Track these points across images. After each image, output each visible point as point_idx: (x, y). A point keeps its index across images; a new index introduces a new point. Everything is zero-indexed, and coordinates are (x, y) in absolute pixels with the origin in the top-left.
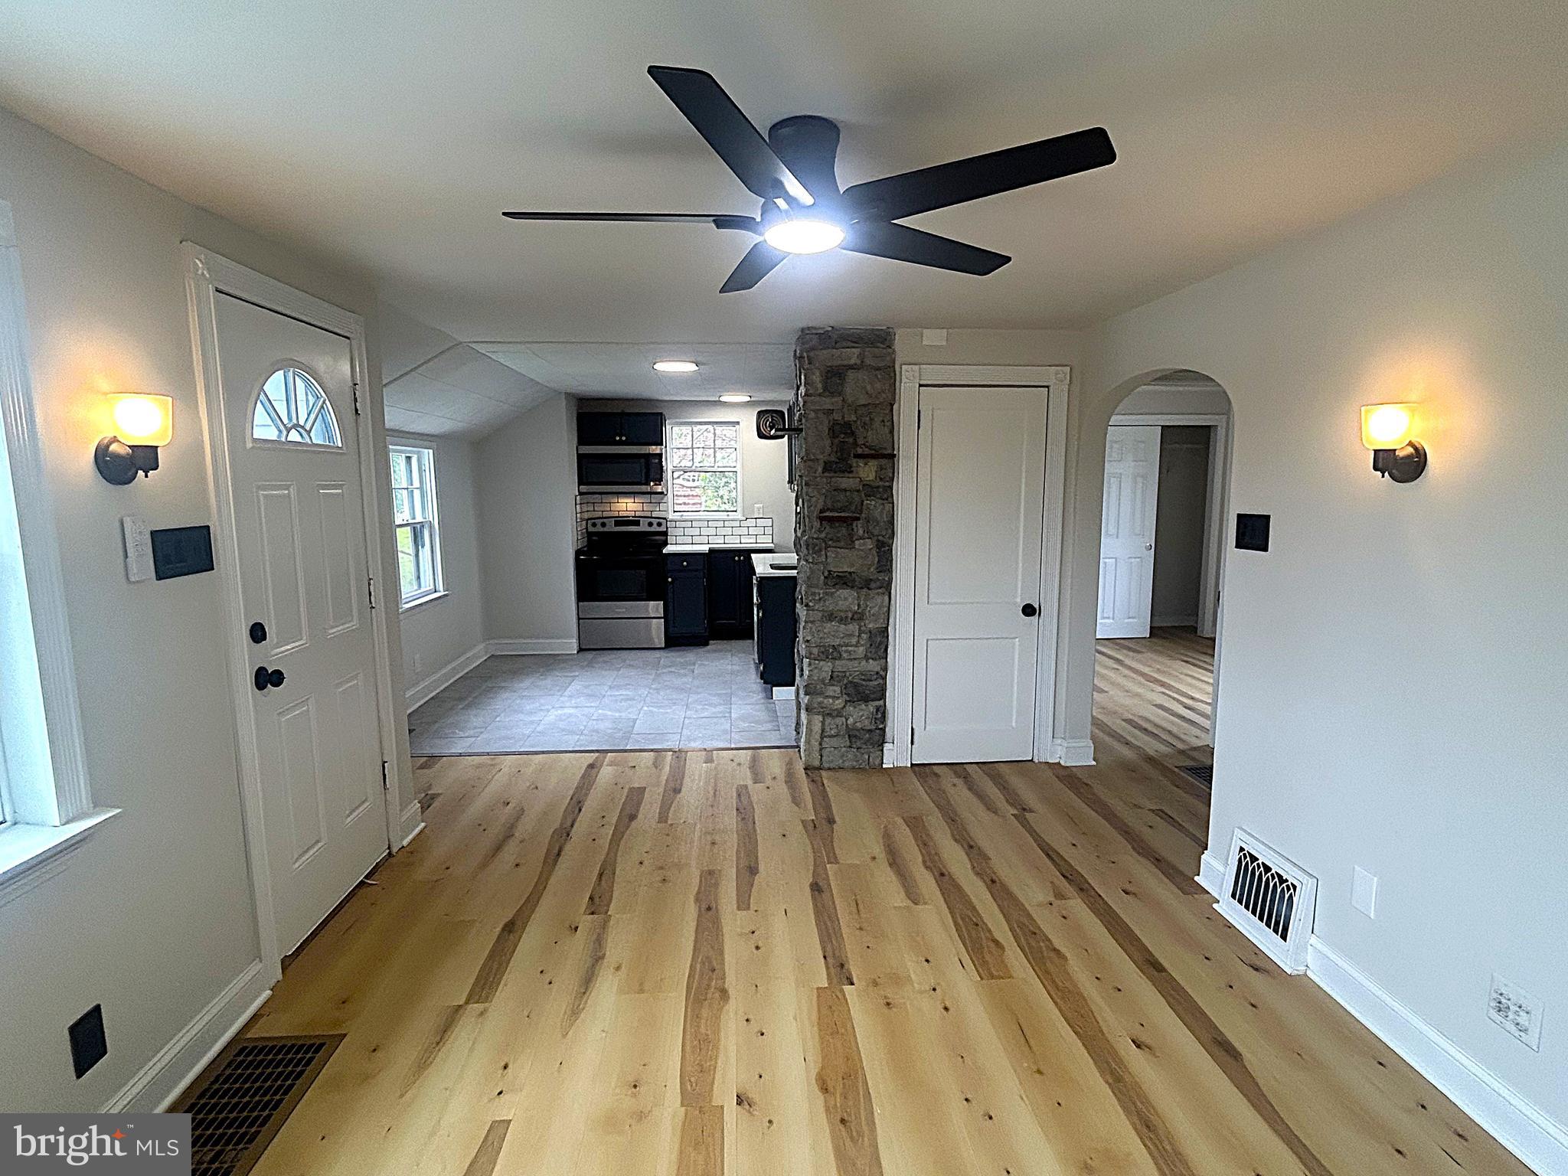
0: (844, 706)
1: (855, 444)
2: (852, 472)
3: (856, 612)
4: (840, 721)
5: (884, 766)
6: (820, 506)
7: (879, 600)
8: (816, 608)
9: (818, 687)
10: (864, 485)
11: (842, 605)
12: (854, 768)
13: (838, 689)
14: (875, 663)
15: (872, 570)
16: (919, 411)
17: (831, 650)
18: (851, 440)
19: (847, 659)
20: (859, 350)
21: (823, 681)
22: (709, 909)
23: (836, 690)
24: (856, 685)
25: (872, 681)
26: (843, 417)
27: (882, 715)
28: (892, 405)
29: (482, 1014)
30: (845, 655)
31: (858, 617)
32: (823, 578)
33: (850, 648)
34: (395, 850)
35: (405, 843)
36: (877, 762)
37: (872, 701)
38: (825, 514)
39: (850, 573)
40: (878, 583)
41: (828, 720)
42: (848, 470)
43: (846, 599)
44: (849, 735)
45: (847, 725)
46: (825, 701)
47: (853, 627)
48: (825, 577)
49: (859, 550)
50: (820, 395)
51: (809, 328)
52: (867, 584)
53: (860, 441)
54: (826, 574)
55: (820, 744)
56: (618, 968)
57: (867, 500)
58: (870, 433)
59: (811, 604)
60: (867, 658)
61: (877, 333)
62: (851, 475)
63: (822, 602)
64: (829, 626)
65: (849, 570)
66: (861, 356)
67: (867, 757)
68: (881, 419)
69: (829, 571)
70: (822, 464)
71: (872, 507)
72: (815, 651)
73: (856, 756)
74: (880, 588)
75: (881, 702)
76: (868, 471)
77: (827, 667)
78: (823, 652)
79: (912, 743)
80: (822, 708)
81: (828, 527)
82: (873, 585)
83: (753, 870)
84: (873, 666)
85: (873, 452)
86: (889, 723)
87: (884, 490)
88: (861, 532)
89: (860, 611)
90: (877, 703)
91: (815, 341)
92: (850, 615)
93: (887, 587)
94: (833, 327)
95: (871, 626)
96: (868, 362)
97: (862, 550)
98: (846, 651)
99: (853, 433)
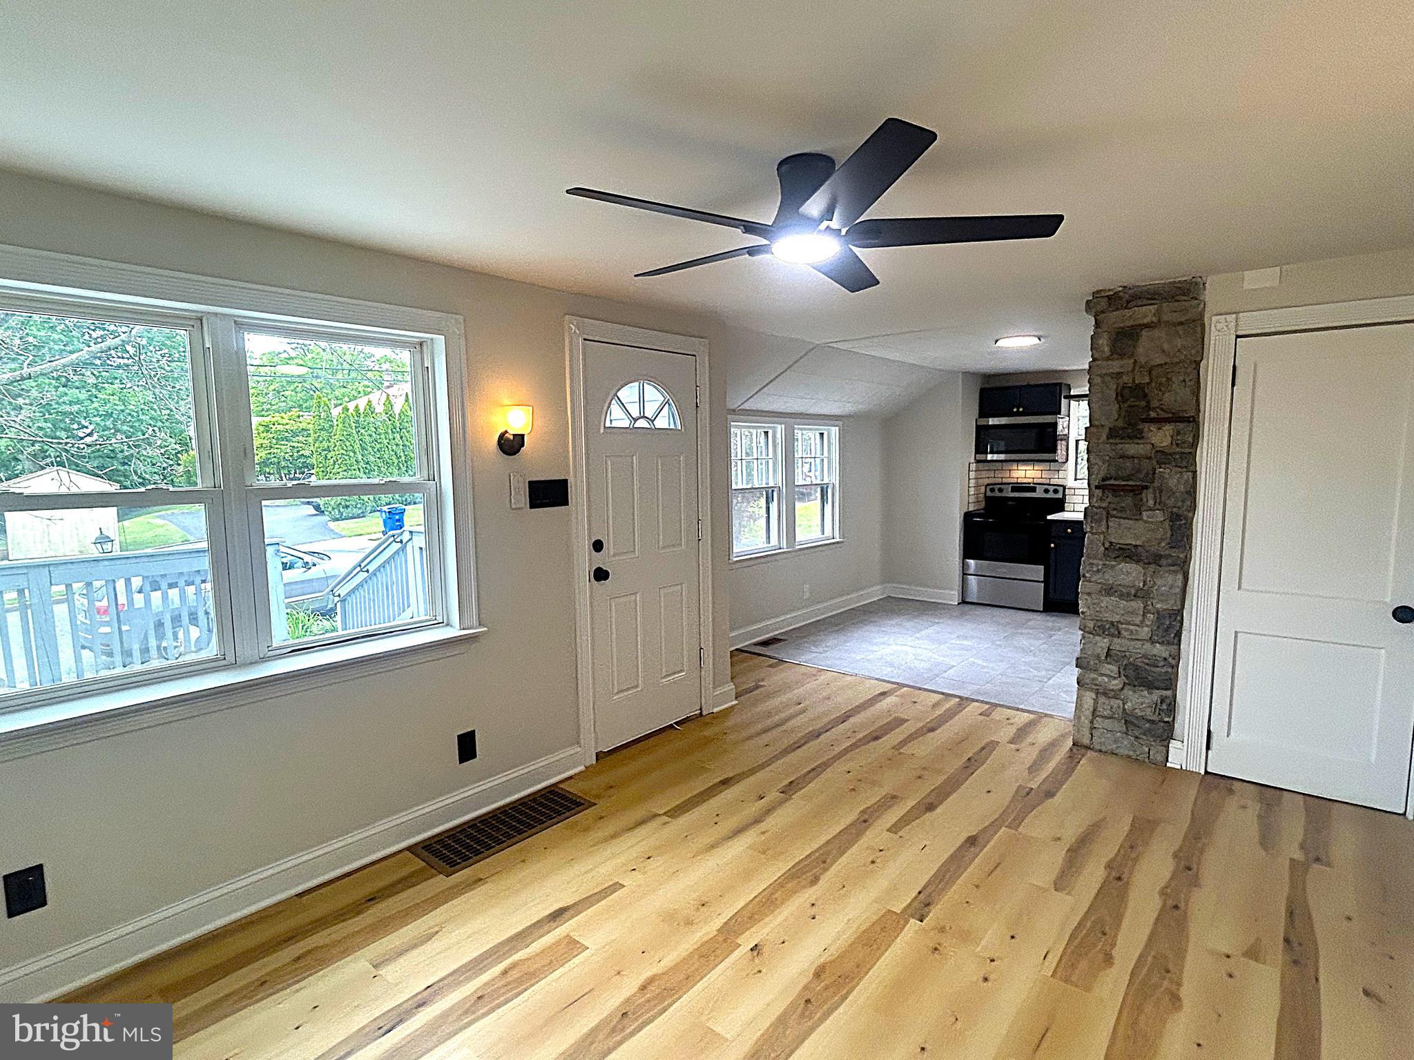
0: (1122, 689)
1: (1148, 407)
2: (1143, 437)
3: (1141, 589)
4: (1116, 703)
5: (1168, 765)
6: (1102, 474)
7: (1170, 579)
8: (1093, 579)
9: (1092, 663)
10: (1157, 451)
11: (1127, 580)
12: (1130, 757)
13: (1115, 669)
14: (1163, 648)
15: (1163, 544)
16: (1234, 367)
17: (1107, 626)
18: (1143, 403)
19: (1128, 639)
20: (1156, 306)
21: (1098, 657)
22: (865, 821)
23: (1112, 669)
24: (1137, 668)
25: (1158, 667)
26: (1134, 381)
27: (1171, 707)
28: (1198, 364)
29: (665, 823)
30: (1125, 634)
31: (1142, 594)
32: (1102, 549)
33: (1131, 627)
34: (704, 713)
35: (715, 710)
36: (1160, 758)
37: (1158, 689)
38: (1108, 482)
39: (1136, 546)
40: (1170, 561)
41: (1102, 699)
42: (1138, 436)
43: (1129, 573)
44: (1126, 721)
45: (1124, 709)
46: (1100, 678)
47: (1138, 605)
48: (1106, 549)
49: (1146, 522)
50: (1108, 359)
51: (1098, 292)
52: (1156, 559)
53: (1155, 403)
54: (1107, 545)
55: (1092, 722)
56: (763, 833)
57: (1160, 468)
58: (1166, 395)
59: (1087, 575)
60: (1152, 641)
61: (1179, 285)
62: (1141, 441)
63: (1101, 574)
64: (1106, 601)
65: (1134, 543)
66: (1158, 312)
67: (1147, 749)
68: (1181, 378)
69: (1111, 543)
70: (1106, 431)
71: (1166, 476)
72: (1091, 625)
73: (1132, 745)
74: (1173, 565)
75: (1169, 693)
76: (1161, 437)
77: (1103, 643)
78: (1099, 627)
79: (1208, 748)
80: (1096, 685)
81: (1110, 496)
82: (1164, 562)
83: (931, 807)
84: (1159, 650)
85: (1171, 415)
86: (1179, 718)
87: (1185, 458)
88: (1151, 503)
89: (1146, 588)
90: (1165, 693)
91: (1104, 304)
92: (1133, 592)
93: (1183, 567)
94: (1125, 287)
95: (1159, 606)
96: (1165, 318)
97: (1152, 523)
98: (1127, 630)
99: (1145, 396)
